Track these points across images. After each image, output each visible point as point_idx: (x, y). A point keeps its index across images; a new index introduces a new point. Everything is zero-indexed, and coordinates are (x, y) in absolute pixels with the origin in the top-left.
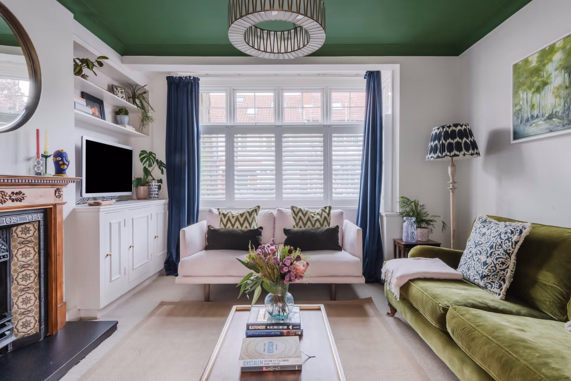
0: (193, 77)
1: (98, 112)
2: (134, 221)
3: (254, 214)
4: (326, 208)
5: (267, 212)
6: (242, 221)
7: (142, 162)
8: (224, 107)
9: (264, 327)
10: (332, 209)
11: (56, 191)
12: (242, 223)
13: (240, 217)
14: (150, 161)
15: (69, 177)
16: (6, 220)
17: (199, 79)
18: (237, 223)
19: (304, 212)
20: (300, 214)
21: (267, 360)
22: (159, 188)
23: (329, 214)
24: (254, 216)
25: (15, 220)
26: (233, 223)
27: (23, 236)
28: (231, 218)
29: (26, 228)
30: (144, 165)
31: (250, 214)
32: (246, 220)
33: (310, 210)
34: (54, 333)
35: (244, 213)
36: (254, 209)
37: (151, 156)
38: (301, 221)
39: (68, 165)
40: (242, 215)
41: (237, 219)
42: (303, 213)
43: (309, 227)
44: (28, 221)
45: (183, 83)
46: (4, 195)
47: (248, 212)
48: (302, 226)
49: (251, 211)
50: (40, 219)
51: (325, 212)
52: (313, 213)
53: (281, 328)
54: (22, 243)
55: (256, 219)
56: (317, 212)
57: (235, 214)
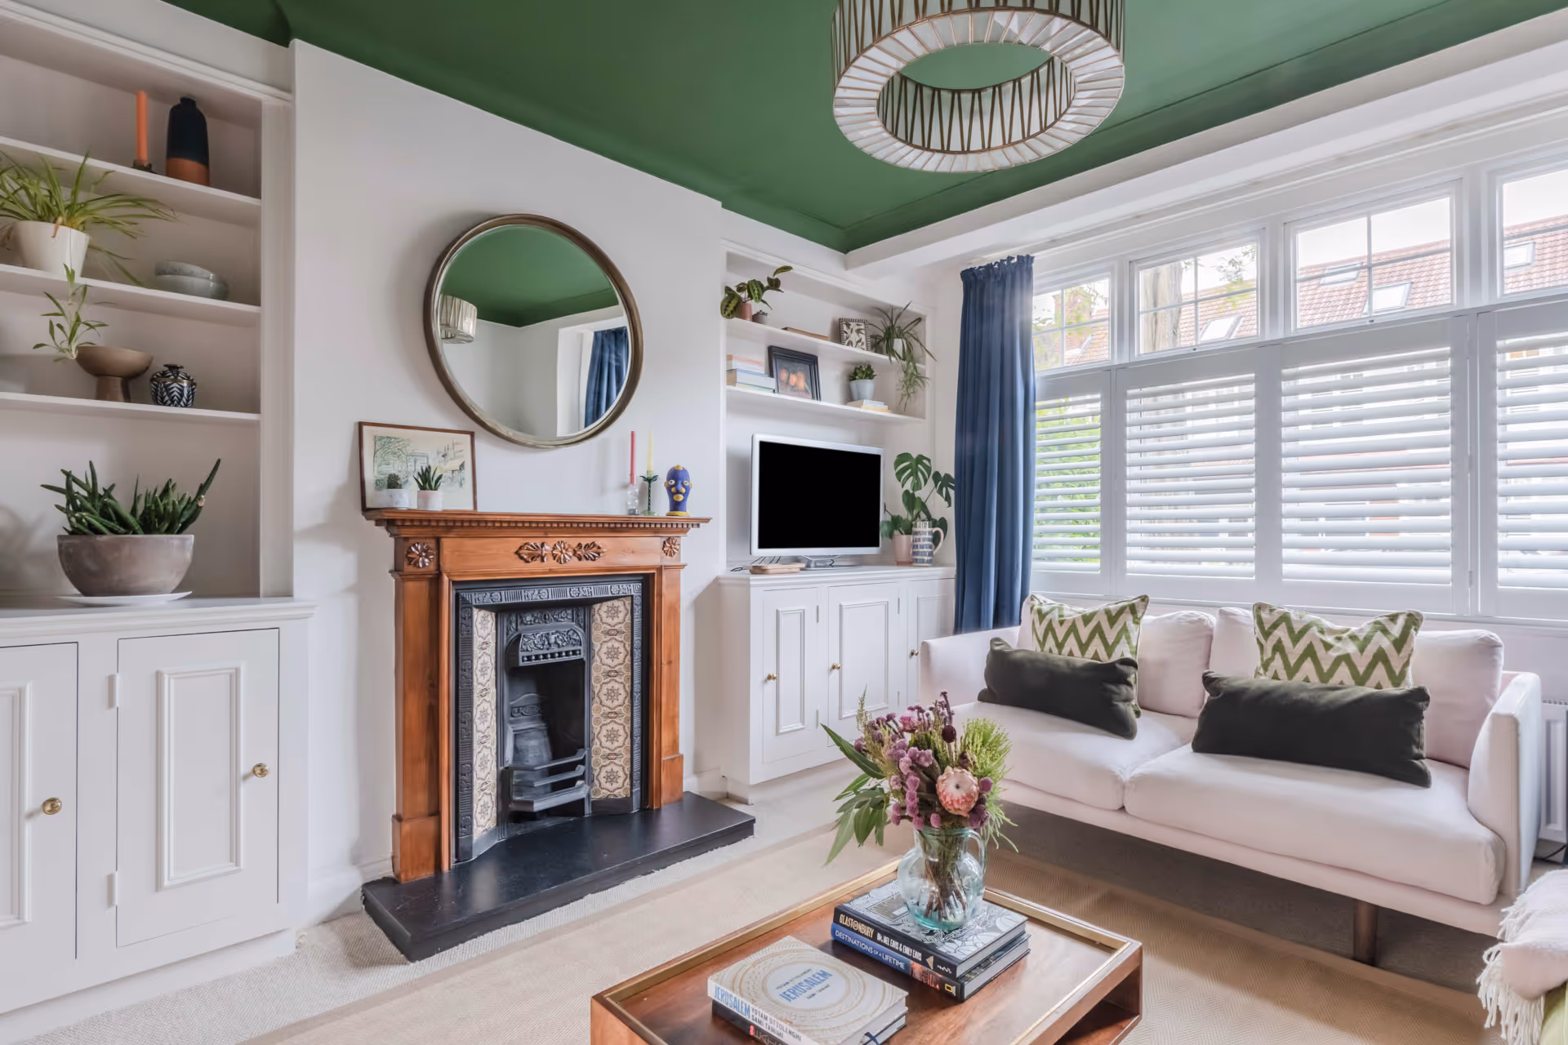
0: (1018, 256)
1: (806, 381)
2: (846, 613)
3: (1127, 618)
4: (1393, 618)
5: (1185, 616)
6: (1084, 636)
7: (900, 481)
8: (1107, 316)
9: (869, 931)
10: (1423, 625)
11: (664, 543)
12: (1084, 640)
13: (1080, 625)
14: (917, 477)
15: (692, 516)
16: (570, 590)
17: (1033, 258)
18: (1072, 640)
19: (1297, 628)
20: (1281, 633)
21: (761, 1010)
22: (936, 539)
23: (1400, 643)
24: (1125, 624)
25: (587, 593)
26: (1060, 639)
27: (609, 620)
28: (1056, 625)
29: (613, 607)
30: (903, 486)
31: (1113, 618)
32: (1097, 635)
33: (1327, 623)
34: (655, 808)
35: (1093, 615)
36: (1126, 603)
37: (919, 466)
38: (1278, 656)
39: (686, 495)
40: (1087, 619)
41: (1073, 629)
42: (1290, 630)
43: (1307, 680)
44: (610, 595)
45: (996, 277)
46: (564, 548)
47: (1108, 612)
48: (1283, 674)
49: (1114, 609)
50: (633, 593)
51: (1385, 631)
52: (1331, 632)
53: (908, 954)
54: (608, 633)
55: (1134, 636)
56: (1354, 629)
57: (1071, 613)
